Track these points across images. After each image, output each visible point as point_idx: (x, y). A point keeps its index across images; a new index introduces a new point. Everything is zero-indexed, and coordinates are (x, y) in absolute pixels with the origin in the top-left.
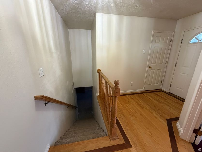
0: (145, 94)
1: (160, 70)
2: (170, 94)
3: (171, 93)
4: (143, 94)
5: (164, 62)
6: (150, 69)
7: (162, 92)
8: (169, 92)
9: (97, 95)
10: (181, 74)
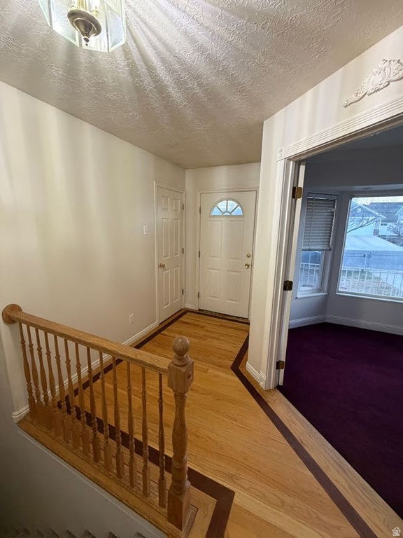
0: (164, 332)
1: (176, 268)
2: (201, 312)
3: (203, 310)
4: (162, 332)
5: (179, 251)
6: (161, 269)
7: (189, 313)
8: (200, 310)
9: (15, 422)
10: (211, 270)
